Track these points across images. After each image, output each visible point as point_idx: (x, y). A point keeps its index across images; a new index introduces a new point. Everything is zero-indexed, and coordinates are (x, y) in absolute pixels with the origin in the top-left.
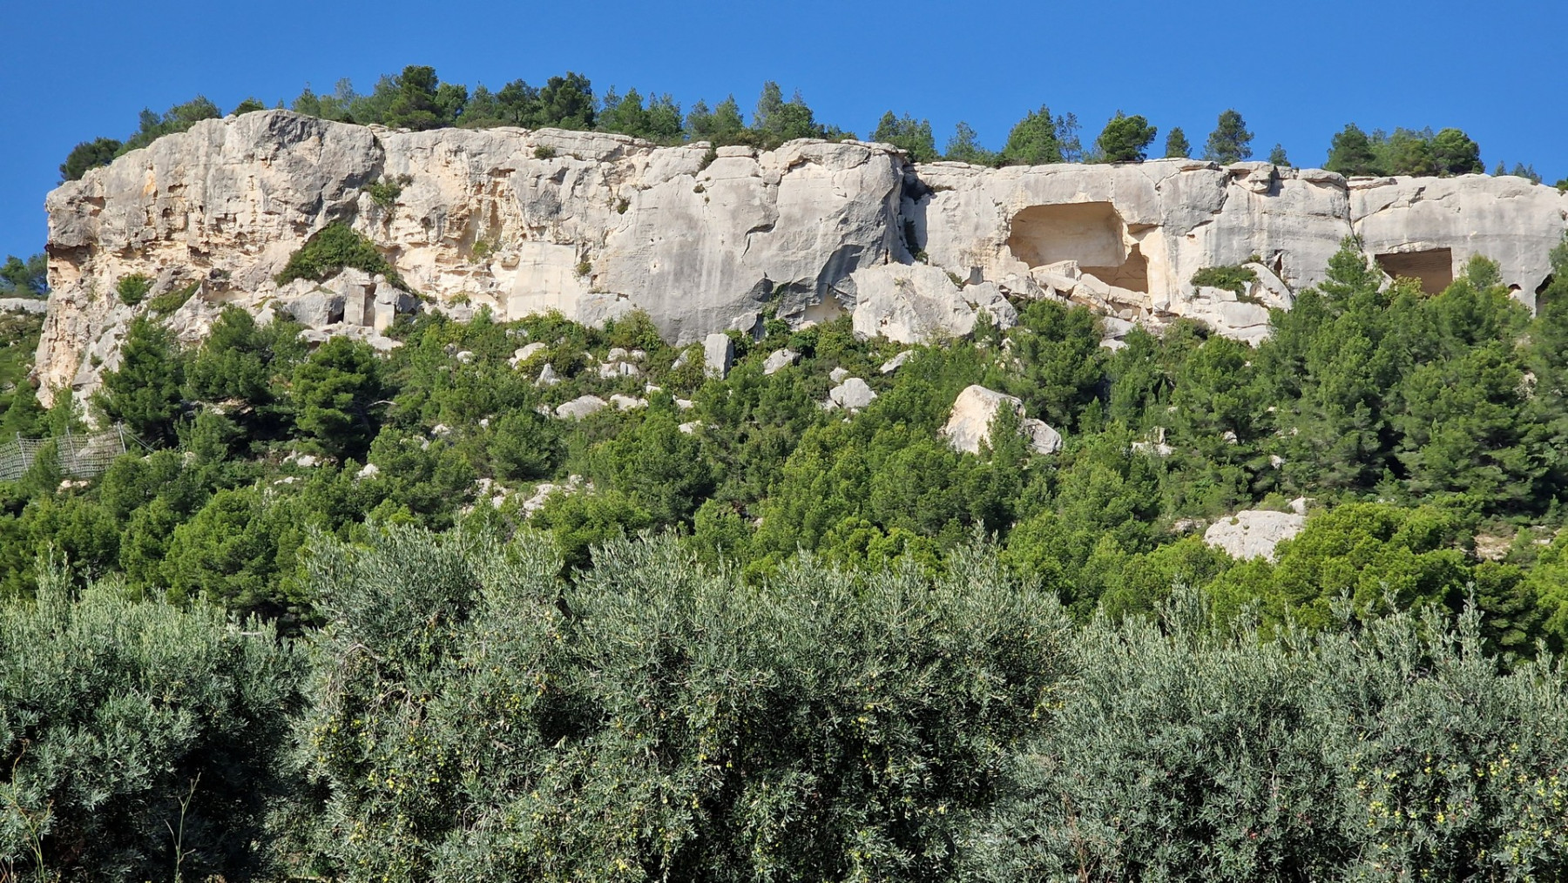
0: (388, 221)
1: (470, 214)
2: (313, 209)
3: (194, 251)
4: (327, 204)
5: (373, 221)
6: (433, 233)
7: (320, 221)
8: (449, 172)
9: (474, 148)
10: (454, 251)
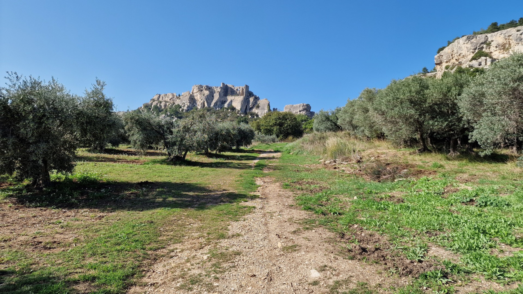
0: (489, 48)
1: (505, 44)
2: (475, 49)
3: (456, 60)
4: (478, 48)
5: (486, 49)
6: (498, 48)
7: (477, 51)
8: (500, 38)
9: (504, 33)
10: (502, 50)
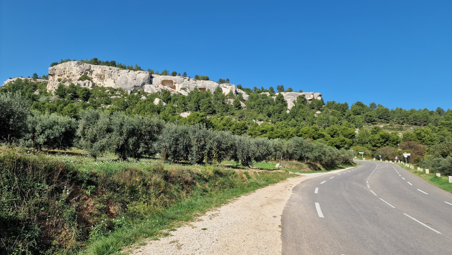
0: (91, 75)
1: (101, 75)
2: (82, 73)
3: (67, 76)
4: (84, 72)
5: (89, 75)
6: (97, 77)
7: (83, 74)
8: (99, 70)
9: (102, 68)
10: (99, 79)
